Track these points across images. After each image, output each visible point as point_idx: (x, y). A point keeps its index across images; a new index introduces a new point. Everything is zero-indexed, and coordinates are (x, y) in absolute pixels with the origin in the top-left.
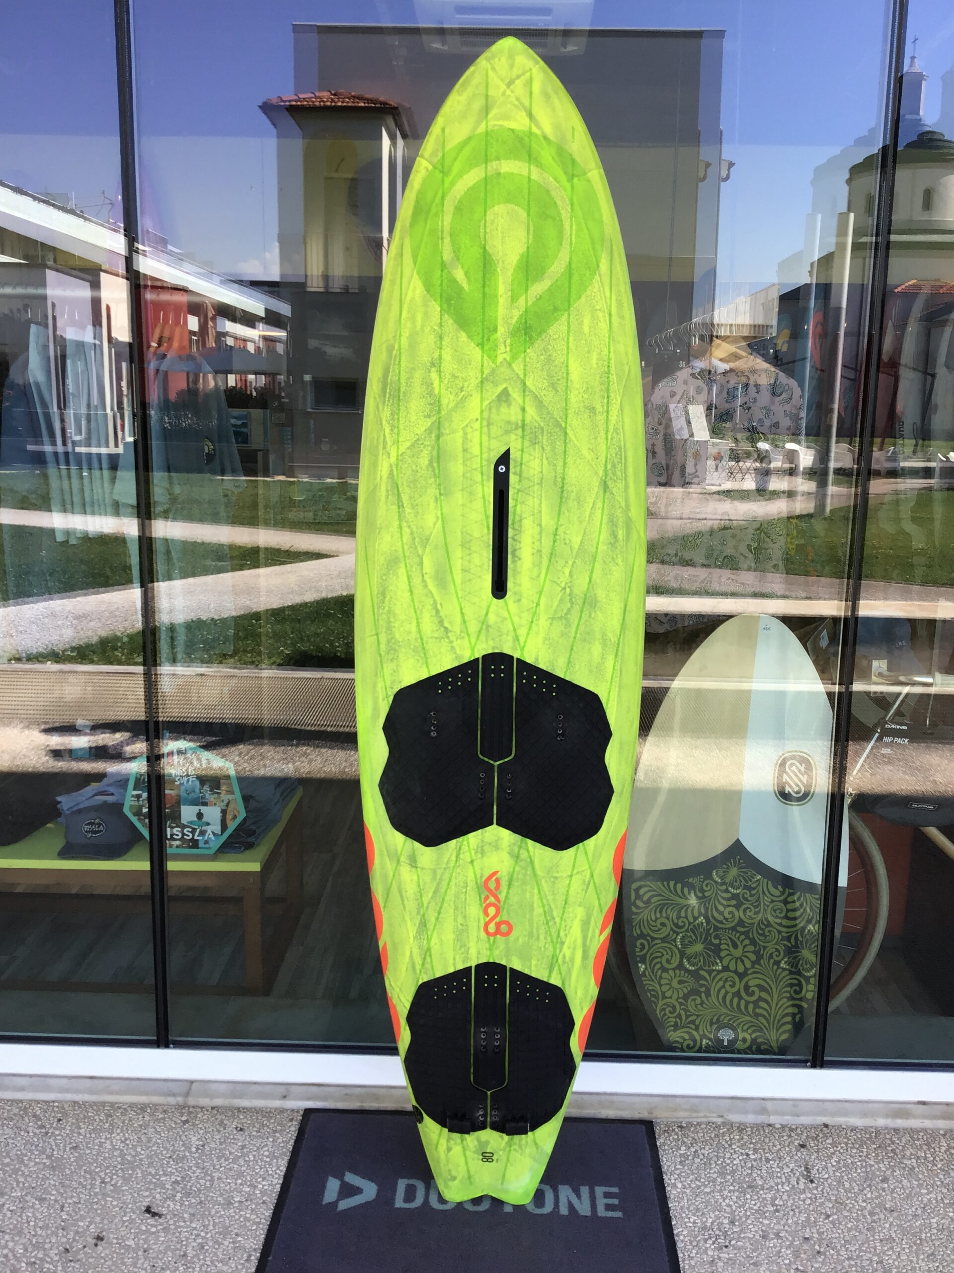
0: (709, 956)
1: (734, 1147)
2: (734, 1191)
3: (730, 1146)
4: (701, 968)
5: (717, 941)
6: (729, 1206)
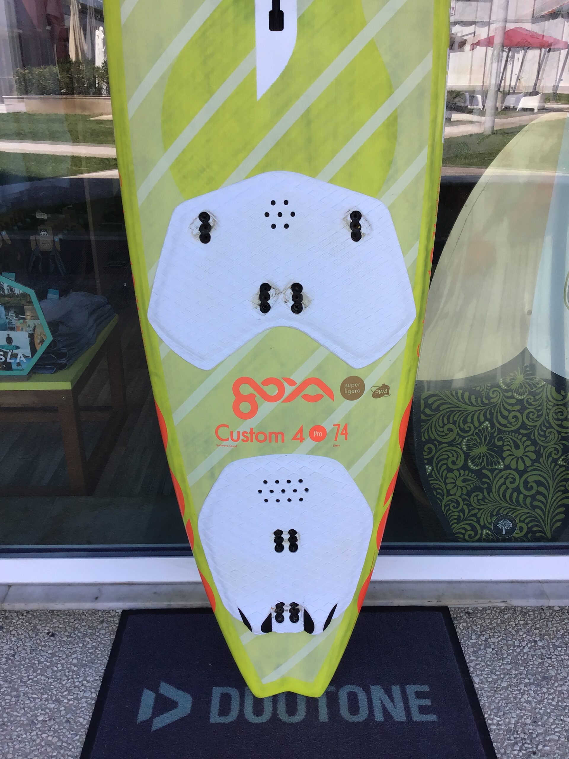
0: (492, 456)
1: (521, 633)
2: (530, 684)
3: (517, 632)
4: (484, 468)
5: (500, 443)
6: (529, 702)
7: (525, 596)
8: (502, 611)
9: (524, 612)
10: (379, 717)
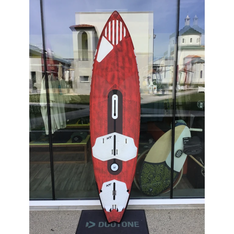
1: (157, 214)
2: (157, 221)
6: (156, 224)
7: (158, 207)
8: (154, 210)
9: (158, 210)
10: (129, 226)
